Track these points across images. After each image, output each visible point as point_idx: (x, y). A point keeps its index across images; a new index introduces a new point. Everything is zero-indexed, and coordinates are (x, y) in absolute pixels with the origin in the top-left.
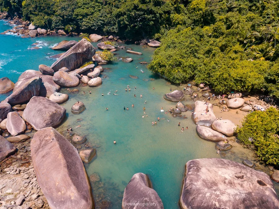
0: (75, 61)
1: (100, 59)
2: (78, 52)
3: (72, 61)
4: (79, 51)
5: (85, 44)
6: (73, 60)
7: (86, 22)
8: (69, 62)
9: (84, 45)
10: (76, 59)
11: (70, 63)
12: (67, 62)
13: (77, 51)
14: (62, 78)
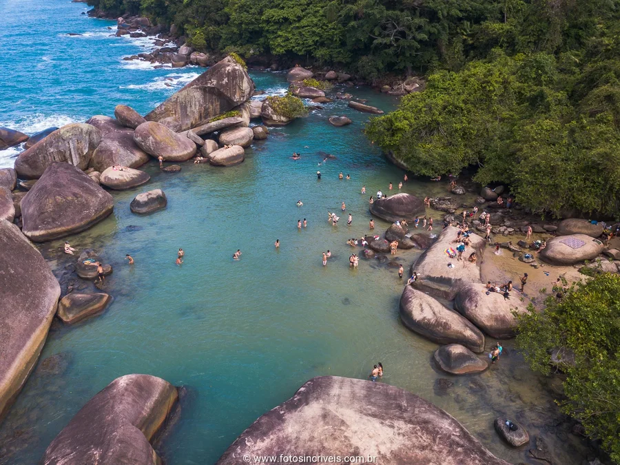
0: (201, 105)
1: (270, 112)
2: (209, 85)
3: (193, 106)
4: (212, 82)
5: (227, 68)
6: (197, 103)
7: (283, 39)
8: (185, 107)
9: (225, 70)
10: (205, 102)
11: (189, 109)
12: (181, 106)
13: (207, 83)
14: (151, 138)
